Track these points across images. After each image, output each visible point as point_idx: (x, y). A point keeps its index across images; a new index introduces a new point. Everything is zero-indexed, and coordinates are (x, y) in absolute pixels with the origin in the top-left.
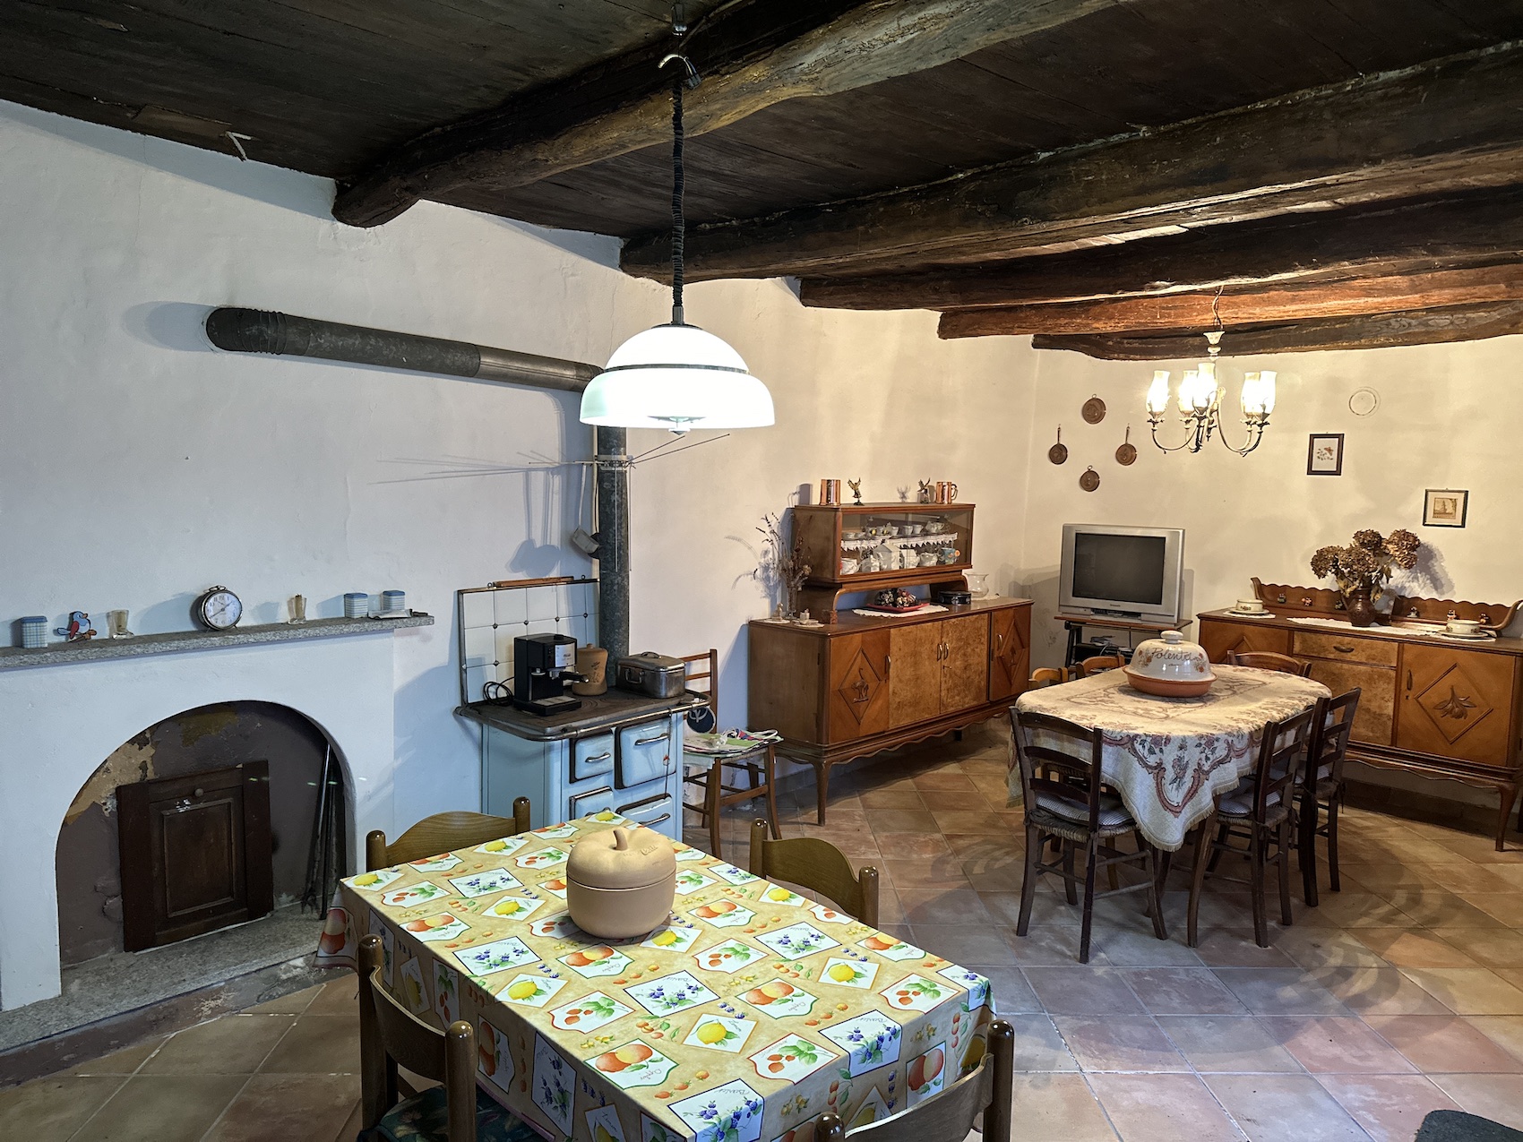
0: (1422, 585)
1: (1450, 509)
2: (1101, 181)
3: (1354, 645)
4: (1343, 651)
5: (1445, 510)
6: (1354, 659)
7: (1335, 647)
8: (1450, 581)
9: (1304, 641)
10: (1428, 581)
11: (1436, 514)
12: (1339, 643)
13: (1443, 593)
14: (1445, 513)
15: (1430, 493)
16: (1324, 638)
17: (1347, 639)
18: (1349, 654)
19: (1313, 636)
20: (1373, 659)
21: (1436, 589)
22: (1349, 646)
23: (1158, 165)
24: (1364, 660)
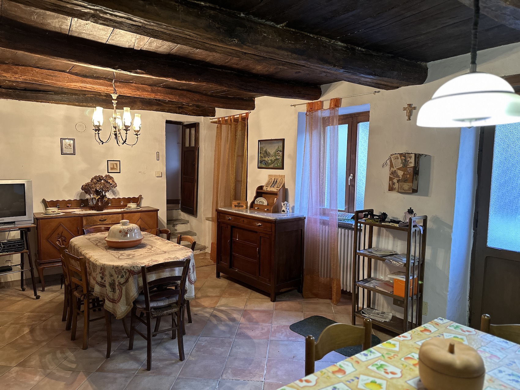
0: (109, 194)
1: (115, 167)
2: (269, 38)
3: (107, 218)
4: (102, 221)
5: (114, 167)
6: (107, 223)
7: (99, 220)
8: (118, 192)
9: (87, 220)
10: (111, 192)
11: (112, 169)
12: (101, 218)
13: (116, 196)
14: (114, 168)
15: (109, 161)
16: (95, 217)
17: (104, 216)
18: (105, 221)
19: (90, 217)
20: (114, 222)
21: (114, 194)
22: (105, 219)
23: (288, 41)
24: (110, 223)
